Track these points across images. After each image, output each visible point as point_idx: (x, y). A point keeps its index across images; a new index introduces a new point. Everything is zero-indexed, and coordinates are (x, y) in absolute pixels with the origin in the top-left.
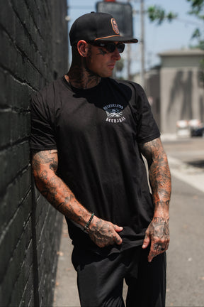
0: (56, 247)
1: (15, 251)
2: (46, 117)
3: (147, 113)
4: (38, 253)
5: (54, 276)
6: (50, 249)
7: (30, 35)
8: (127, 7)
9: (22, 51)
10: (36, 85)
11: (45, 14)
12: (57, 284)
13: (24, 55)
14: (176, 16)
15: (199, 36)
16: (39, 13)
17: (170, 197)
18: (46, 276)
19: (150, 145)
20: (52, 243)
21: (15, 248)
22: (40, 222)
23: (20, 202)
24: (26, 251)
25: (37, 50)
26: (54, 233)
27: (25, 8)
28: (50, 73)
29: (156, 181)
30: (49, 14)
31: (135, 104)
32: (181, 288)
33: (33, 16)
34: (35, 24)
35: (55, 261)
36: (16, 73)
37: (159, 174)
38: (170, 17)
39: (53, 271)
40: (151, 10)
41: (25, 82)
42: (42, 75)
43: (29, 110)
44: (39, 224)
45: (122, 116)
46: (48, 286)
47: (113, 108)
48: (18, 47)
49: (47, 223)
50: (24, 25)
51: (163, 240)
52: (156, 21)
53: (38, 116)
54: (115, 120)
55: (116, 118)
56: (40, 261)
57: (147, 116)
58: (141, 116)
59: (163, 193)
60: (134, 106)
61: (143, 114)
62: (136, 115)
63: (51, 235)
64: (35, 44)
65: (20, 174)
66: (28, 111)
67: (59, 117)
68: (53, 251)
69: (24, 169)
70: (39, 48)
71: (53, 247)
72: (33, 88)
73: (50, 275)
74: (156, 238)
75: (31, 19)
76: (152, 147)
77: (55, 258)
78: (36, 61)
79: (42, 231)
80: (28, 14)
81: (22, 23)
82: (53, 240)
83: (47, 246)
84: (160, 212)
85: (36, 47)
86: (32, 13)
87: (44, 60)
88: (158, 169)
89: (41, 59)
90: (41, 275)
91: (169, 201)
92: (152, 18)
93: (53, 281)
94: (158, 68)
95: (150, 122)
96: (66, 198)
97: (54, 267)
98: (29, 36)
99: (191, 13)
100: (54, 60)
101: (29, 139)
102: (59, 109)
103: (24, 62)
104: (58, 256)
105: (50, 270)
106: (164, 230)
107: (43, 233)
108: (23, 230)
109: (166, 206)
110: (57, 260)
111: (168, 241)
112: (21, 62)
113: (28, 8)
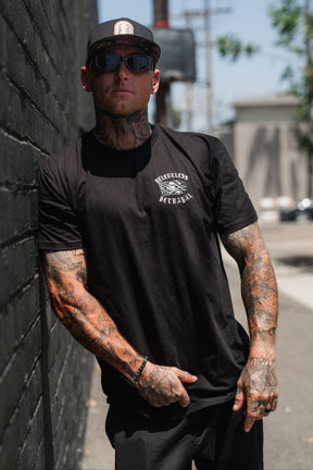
0: (84, 396)
1: (7, 431)
2: (65, 196)
3: (231, 184)
4: (53, 417)
5: (81, 442)
6: (75, 401)
7: (35, 64)
8: (187, 35)
9: (20, 88)
10: (48, 145)
11: (64, 38)
12: (87, 452)
13: (24, 95)
14: (258, 49)
15: (291, 76)
16: (53, 33)
17: (276, 321)
18: (67, 448)
19: (238, 236)
20: (78, 392)
21: (8, 424)
22: (56, 363)
23: (17, 343)
24: (31, 422)
25: (48, 89)
26: (82, 374)
27: (27, 17)
28: (72, 130)
29: (251, 296)
30: (71, 39)
31: (208, 172)
32: (277, 456)
33: (41, 34)
34: (45, 48)
35: (83, 418)
36: (8, 124)
37: (255, 284)
38: (249, 50)
39: (80, 435)
40: (222, 42)
41: (26, 139)
42: (58, 131)
43: (35, 187)
44: (55, 369)
45: (186, 193)
46: (72, 463)
47: (171, 179)
48: (12, 81)
49: (70, 362)
50: (24, 46)
51: (266, 395)
52: (229, 56)
53: (52, 195)
54: (174, 200)
55: (176, 196)
56: (58, 428)
57: (232, 189)
58: (220, 190)
59: (264, 317)
60: (206, 175)
61: (224, 187)
62: (210, 190)
63: (76, 379)
64: (45, 80)
65: (19, 293)
66: (32, 188)
67: (83, 196)
68: (79, 402)
69: (25, 285)
70: (54, 88)
71: (79, 397)
72: (43, 151)
73: (74, 444)
74: (254, 393)
75: (38, 39)
76: (242, 239)
77: (83, 413)
78: (48, 107)
79: (59, 379)
80: (31, 29)
81: (20, 41)
82: (79, 386)
83: (68, 400)
84: (260, 349)
85: (48, 85)
86: (39, 30)
87: (62, 106)
88: (253, 276)
89: (56, 106)
90: (58, 451)
91: (274, 329)
92: (223, 52)
93: (79, 450)
94: (231, 124)
95: (237, 199)
96: (102, 332)
97: (81, 428)
98: (35, 66)
99: (279, 44)
100: (80, 109)
101: (36, 233)
102: (84, 183)
103: (24, 106)
104: (87, 408)
105: (75, 434)
106: (267, 378)
107: (62, 380)
108: (25, 388)
109: (269, 337)
110: (86, 415)
111: (275, 397)
112: (20, 105)
113: (32, 19)
